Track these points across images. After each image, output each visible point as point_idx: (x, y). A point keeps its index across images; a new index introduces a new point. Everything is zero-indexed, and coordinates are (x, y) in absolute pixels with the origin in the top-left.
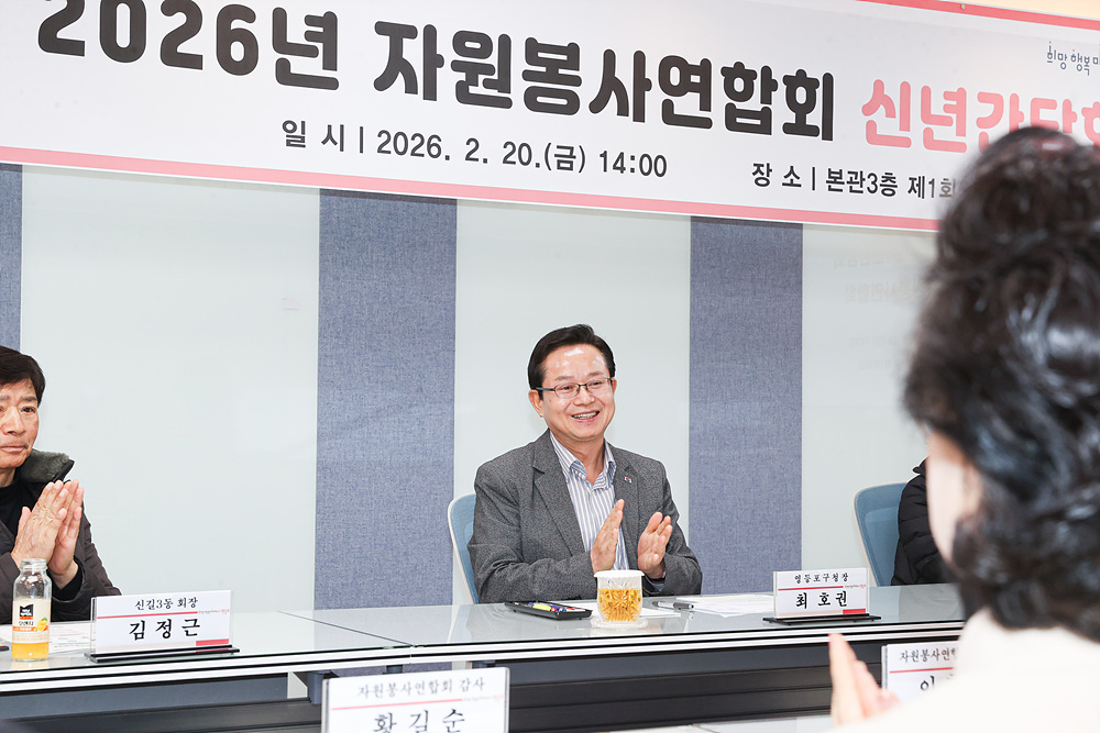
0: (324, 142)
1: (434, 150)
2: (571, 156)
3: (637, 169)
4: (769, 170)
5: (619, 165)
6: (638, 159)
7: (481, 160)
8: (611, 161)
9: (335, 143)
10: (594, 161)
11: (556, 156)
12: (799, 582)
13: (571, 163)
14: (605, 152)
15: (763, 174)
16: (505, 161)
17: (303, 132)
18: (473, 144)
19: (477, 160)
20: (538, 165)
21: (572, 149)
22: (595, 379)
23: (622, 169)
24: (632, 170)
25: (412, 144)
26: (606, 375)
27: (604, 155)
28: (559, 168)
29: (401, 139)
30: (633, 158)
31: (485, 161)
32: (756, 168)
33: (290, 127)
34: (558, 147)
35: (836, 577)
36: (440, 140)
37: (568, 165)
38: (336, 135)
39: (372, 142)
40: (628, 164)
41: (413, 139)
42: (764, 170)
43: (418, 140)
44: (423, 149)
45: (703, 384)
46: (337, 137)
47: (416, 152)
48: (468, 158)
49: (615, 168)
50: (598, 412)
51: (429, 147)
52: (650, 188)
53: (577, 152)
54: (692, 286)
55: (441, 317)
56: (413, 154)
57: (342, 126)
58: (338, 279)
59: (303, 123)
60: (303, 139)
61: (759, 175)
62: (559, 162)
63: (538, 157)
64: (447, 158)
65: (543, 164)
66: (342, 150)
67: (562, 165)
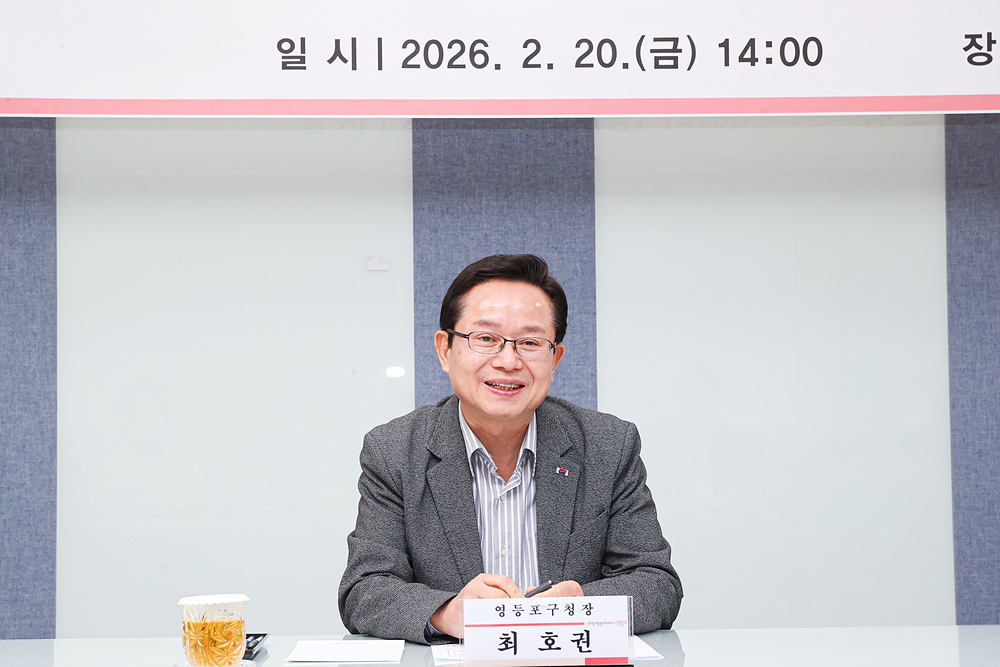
0: (330, 61)
1: (479, 60)
2: (675, 49)
3: (777, 59)
4: (991, 42)
5: (748, 55)
6: (777, 46)
7: (544, 66)
8: (735, 51)
9: (345, 61)
10: (709, 53)
11: (652, 51)
12: (502, 615)
13: (675, 59)
14: (727, 40)
15: (980, 48)
16: (578, 64)
17: (303, 51)
18: (532, 47)
19: (539, 66)
20: (626, 66)
21: (675, 40)
22: (530, 336)
23: (753, 60)
24: (769, 61)
25: (448, 54)
26: (550, 335)
27: (725, 44)
28: (657, 66)
29: (433, 48)
30: (769, 44)
31: (550, 66)
32: (969, 40)
33: (286, 46)
34: (656, 40)
35: (571, 610)
36: (486, 45)
37: (671, 62)
38: (346, 52)
39: (395, 55)
40: (761, 52)
41: (450, 46)
42: (983, 42)
43: (457, 48)
44: (465, 59)
45: (969, 345)
46: (347, 55)
47: (455, 63)
48: (526, 65)
49: (742, 59)
50: (522, 386)
51: (472, 55)
52: (800, 82)
53: (684, 44)
54: (949, 213)
55: (575, 272)
56: (450, 65)
57: (354, 40)
58: (436, 230)
59: (303, 40)
60: (303, 60)
61: (974, 50)
62: (657, 59)
63: (626, 54)
64: (498, 67)
65: (633, 63)
66: (354, 68)
67: (661, 62)
